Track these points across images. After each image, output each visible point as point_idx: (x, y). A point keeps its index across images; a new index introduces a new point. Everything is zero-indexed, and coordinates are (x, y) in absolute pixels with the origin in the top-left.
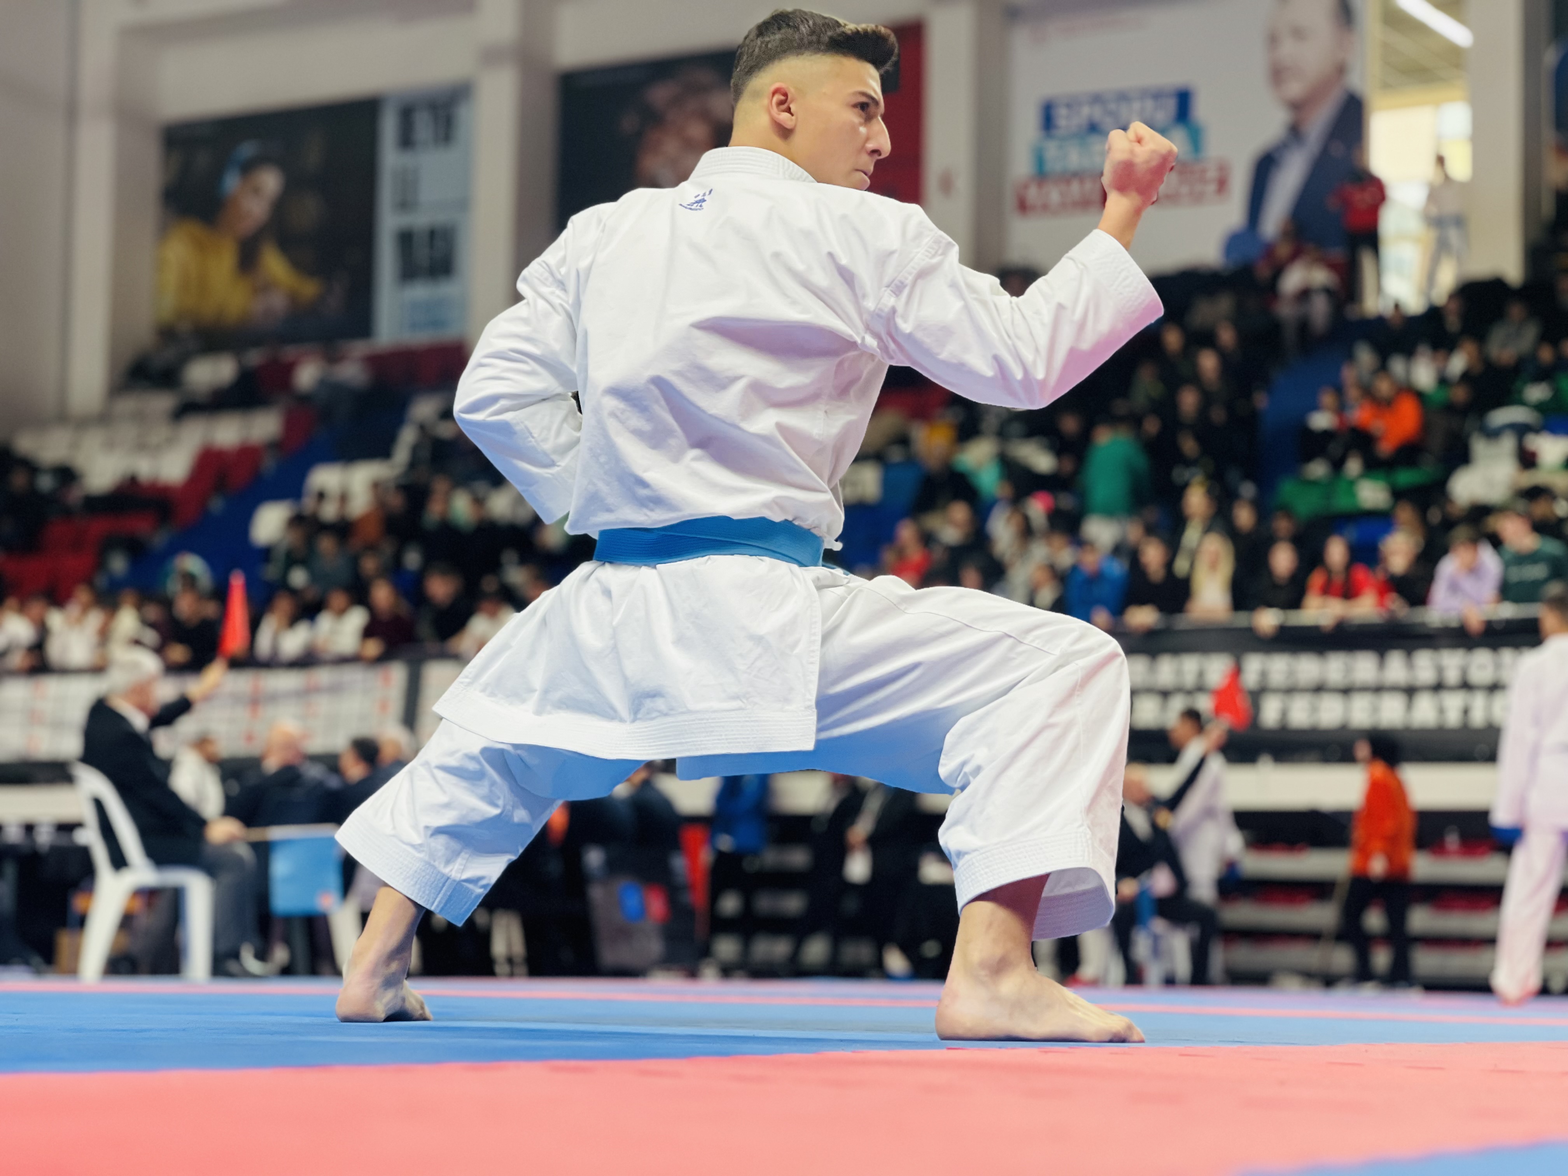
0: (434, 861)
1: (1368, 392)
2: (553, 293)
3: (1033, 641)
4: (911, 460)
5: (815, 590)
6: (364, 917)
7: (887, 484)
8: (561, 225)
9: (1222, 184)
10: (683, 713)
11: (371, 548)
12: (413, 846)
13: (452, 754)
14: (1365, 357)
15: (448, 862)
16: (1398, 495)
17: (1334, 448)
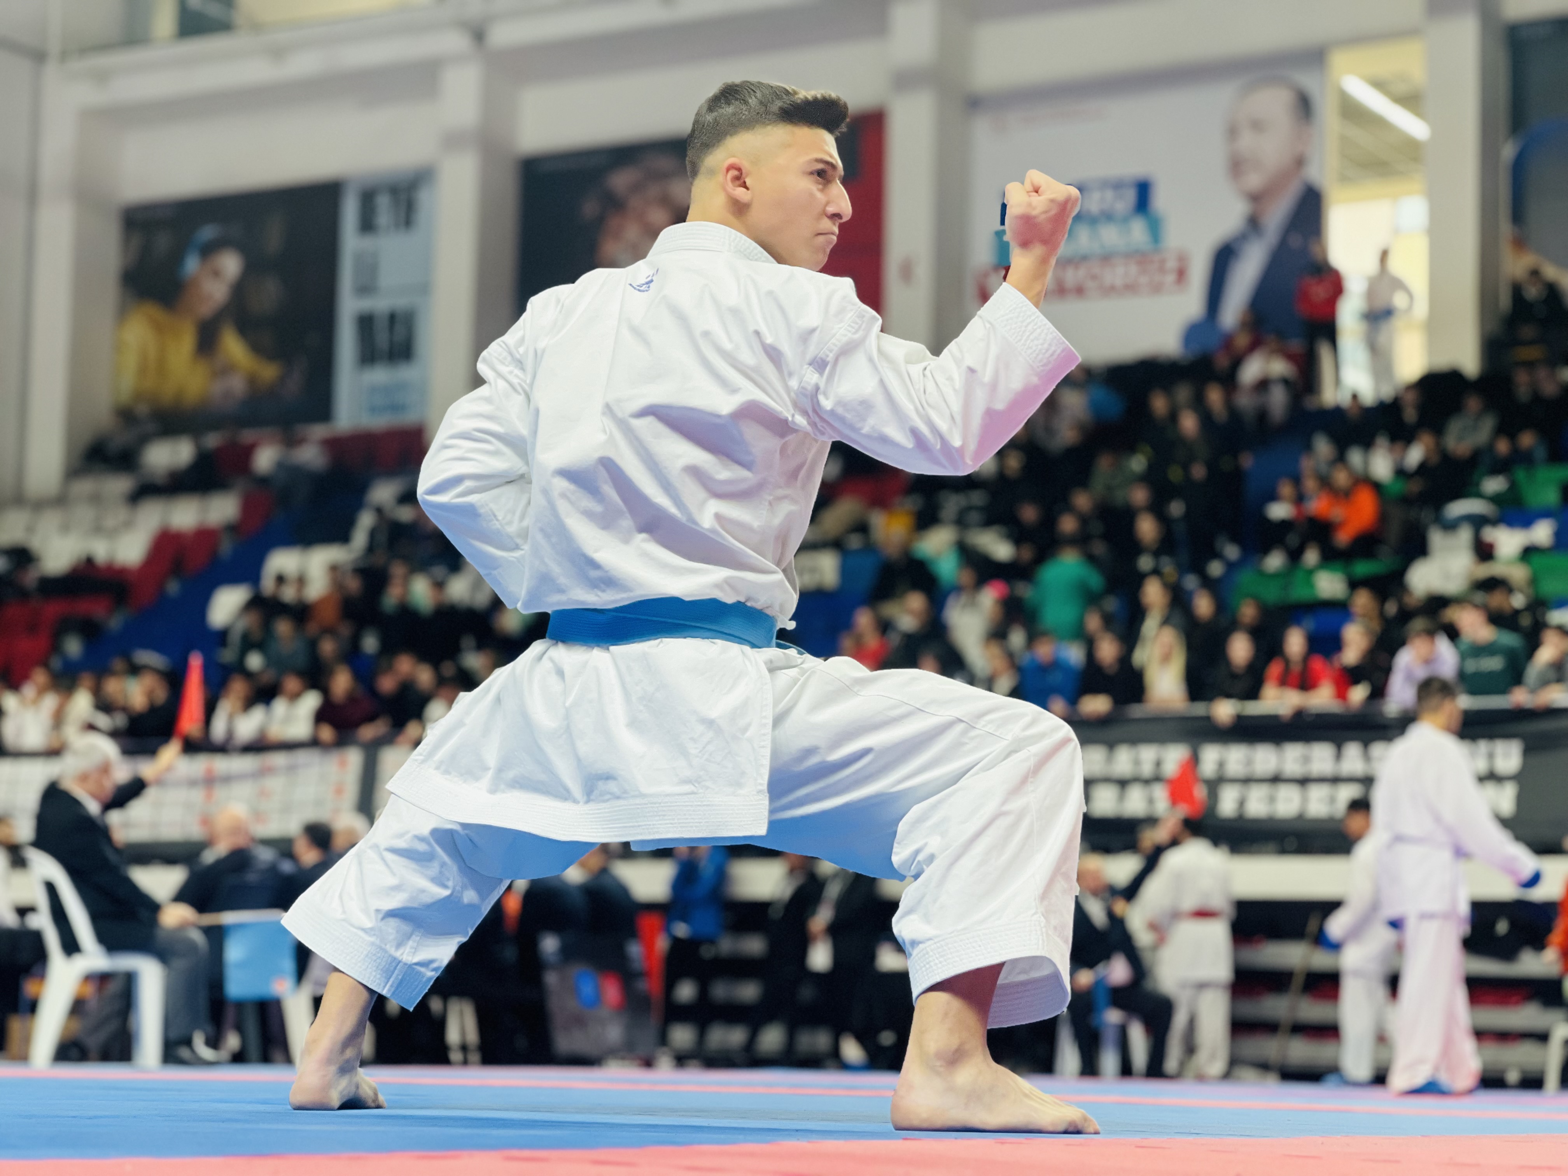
0: (386, 945)
1: (1325, 482)
2: (511, 372)
3: (984, 726)
4: (869, 547)
5: (767, 672)
6: (317, 1002)
7: (845, 572)
8: (521, 309)
9: (1181, 274)
10: (634, 797)
11: (328, 631)
12: (364, 930)
13: (401, 836)
14: (1323, 447)
15: (399, 945)
16: (1354, 584)
17: (1293, 539)
